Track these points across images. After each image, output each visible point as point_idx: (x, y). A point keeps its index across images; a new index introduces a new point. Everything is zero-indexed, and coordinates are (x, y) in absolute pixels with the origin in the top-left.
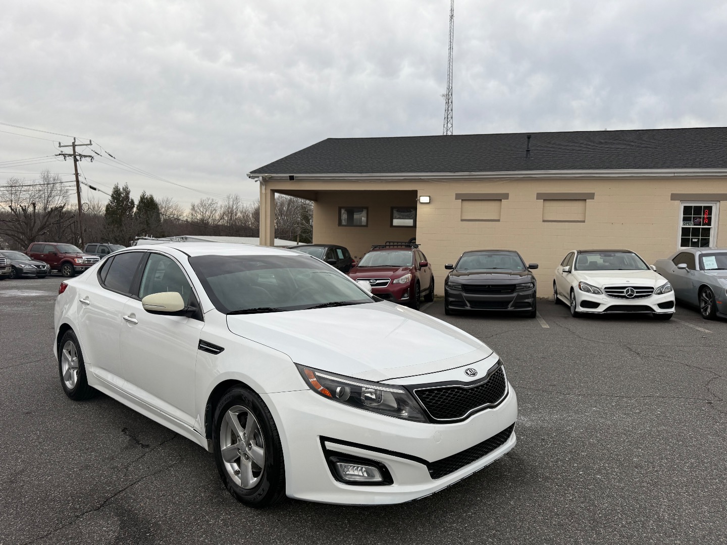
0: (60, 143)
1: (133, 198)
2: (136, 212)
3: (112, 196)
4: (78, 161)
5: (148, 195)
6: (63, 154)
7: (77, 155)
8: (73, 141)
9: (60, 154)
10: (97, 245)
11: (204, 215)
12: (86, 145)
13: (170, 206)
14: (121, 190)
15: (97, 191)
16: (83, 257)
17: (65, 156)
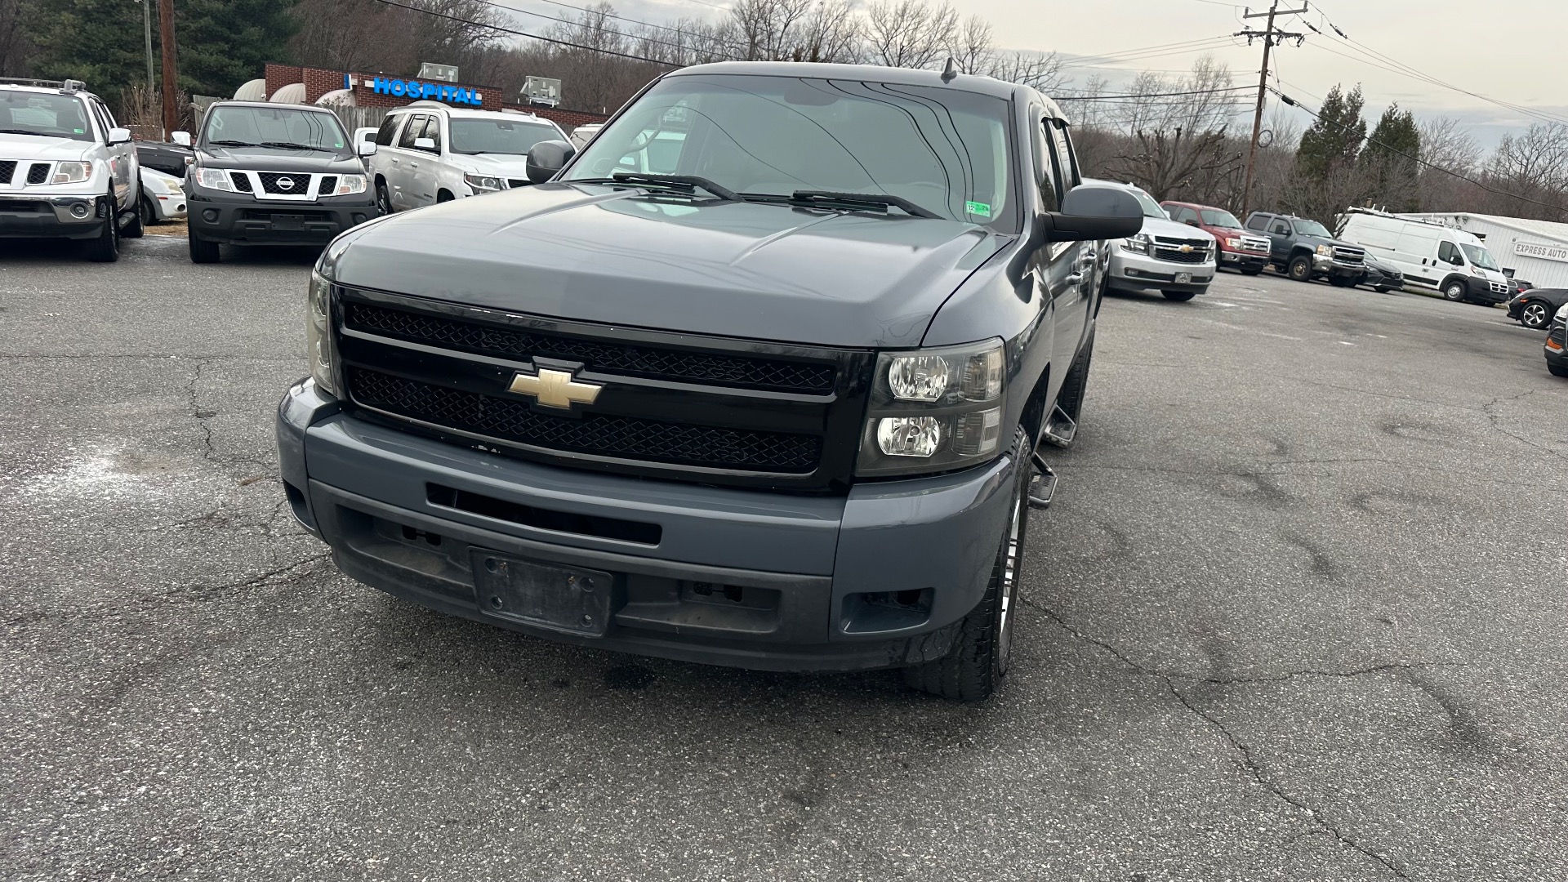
0: (1247, 11)
1: (1365, 118)
2: (1364, 150)
3: (1322, 112)
4: (1272, 44)
5: (1401, 113)
6: (1247, 33)
7: (1274, 33)
8: (1273, 5)
9: (1242, 33)
10: (1270, 217)
11: (1530, 166)
12: (1296, 12)
13: (1447, 139)
14: (1344, 100)
15: (1294, 107)
16: (1242, 237)
17: (1251, 37)
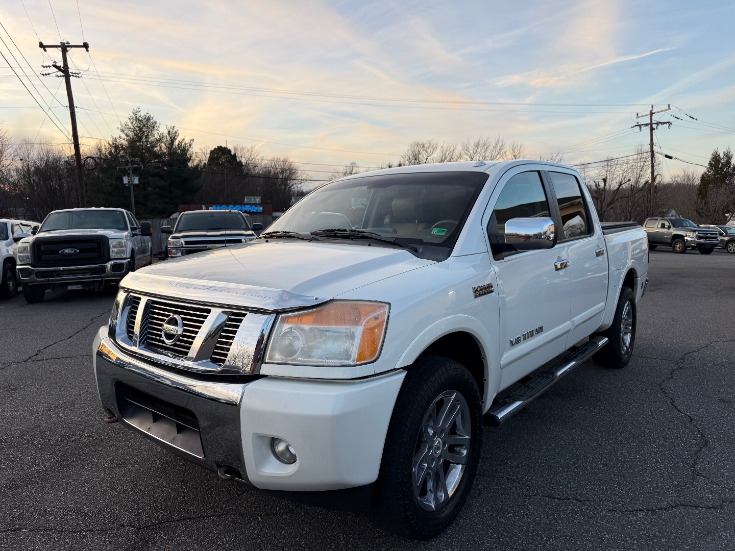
3: (710, 164)
4: (654, 129)
6: (638, 125)
7: (654, 123)
8: (651, 109)
9: (635, 126)
10: (657, 219)
14: (722, 155)
17: (640, 127)
